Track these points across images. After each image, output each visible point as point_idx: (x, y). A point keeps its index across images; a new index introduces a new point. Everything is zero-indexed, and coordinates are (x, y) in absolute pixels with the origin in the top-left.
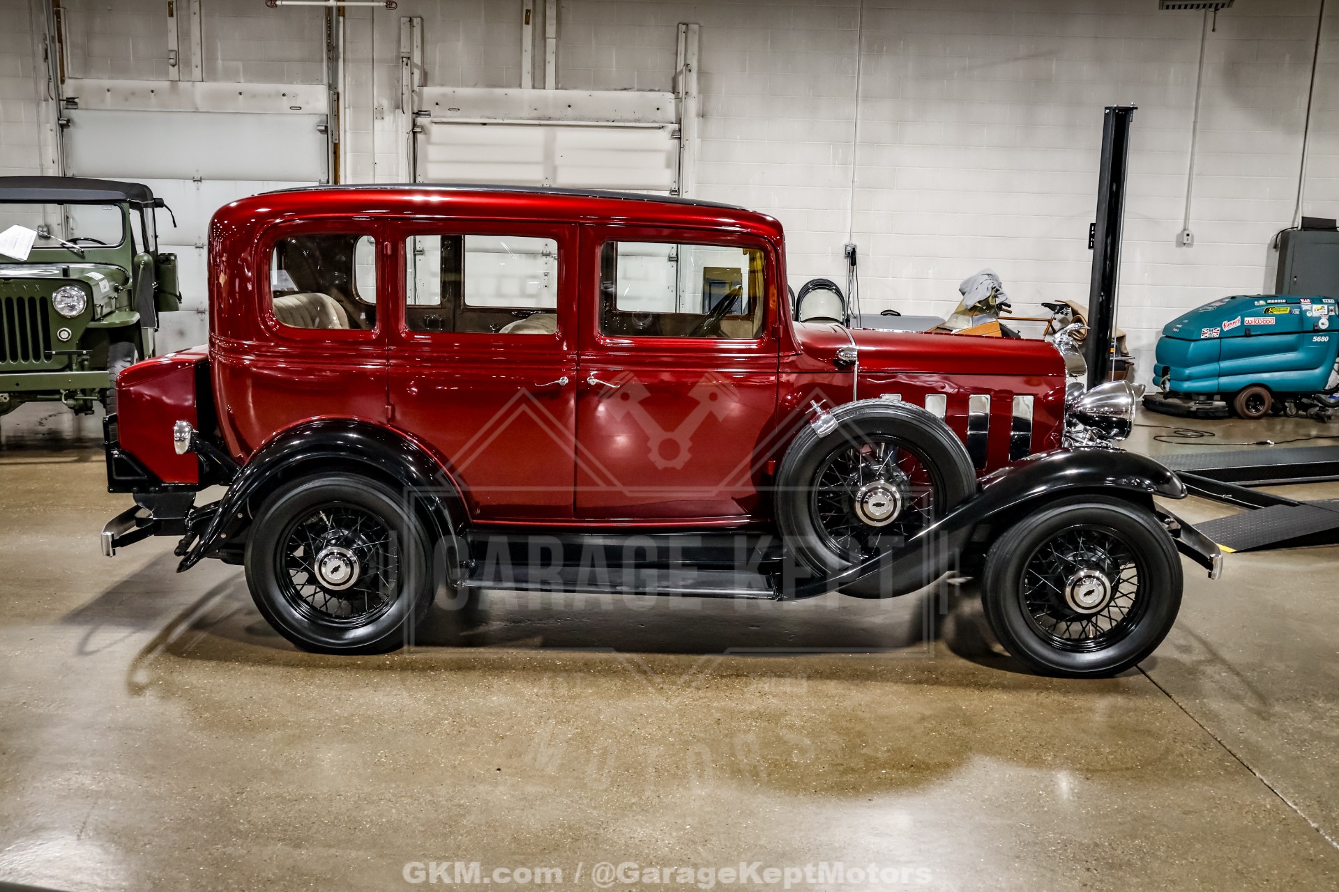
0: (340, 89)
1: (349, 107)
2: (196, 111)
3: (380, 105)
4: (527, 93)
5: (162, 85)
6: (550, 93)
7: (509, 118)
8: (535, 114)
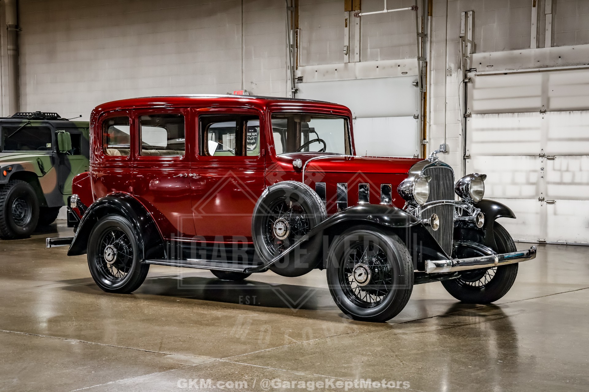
0: (428, 60)
1: (433, 70)
2: (356, 79)
3: (450, 67)
4: (533, 51)
5: (340, 66)
6: (548, 49)
7: (522, 69)
8: (538, 64)
